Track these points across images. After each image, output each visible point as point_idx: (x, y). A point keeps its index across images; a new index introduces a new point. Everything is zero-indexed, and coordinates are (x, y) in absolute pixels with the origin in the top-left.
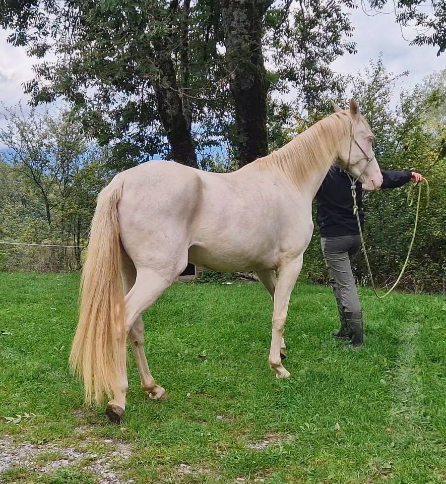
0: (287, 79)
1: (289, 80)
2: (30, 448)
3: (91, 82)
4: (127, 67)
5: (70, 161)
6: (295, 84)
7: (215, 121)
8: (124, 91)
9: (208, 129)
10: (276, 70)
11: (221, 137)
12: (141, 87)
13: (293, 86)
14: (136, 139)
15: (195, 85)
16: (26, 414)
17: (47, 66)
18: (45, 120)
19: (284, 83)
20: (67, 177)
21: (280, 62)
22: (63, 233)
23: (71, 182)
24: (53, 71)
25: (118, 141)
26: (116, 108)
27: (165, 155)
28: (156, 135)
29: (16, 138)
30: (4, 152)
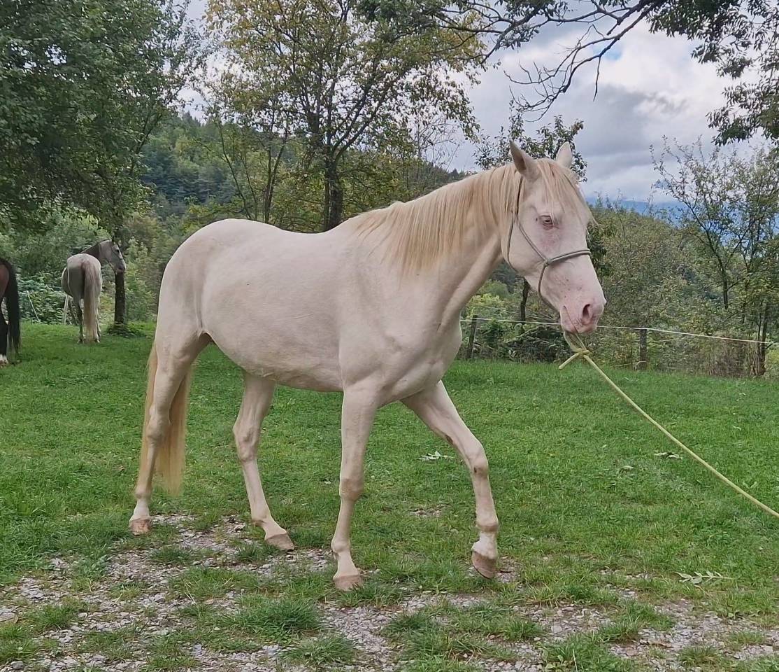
2: (718, 622)
5: (762, 222)
16: (708, 572)
17: (745, 89)
18: (732, 164)
20: (757, 245)
22: (743, 322)
23: (761, 251)
24: (753, 96)
29: (690, 188)
30: (671, 207)
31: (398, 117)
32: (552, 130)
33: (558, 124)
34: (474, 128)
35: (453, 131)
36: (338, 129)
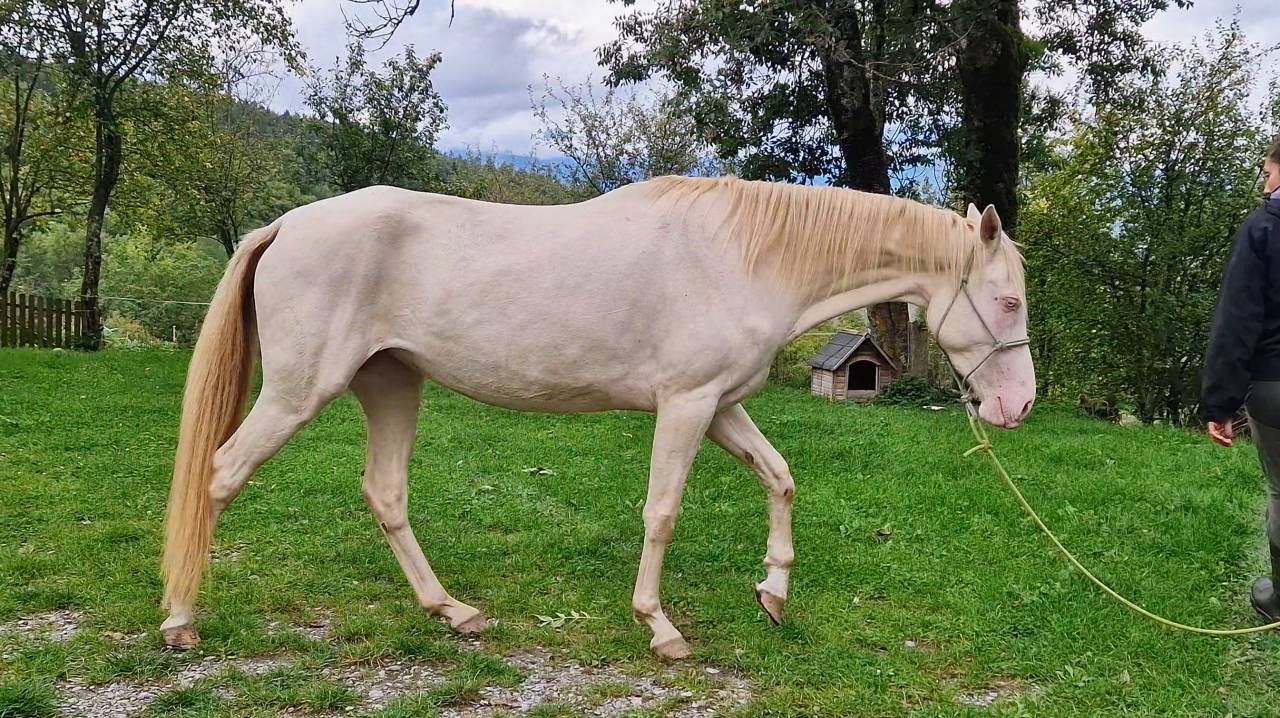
0: (1060, 50)
1: (1064, 53)
2: (579, 673)
3: (712, 48)
4: (776, 24)
6: (1074, 60)
7: (926, 121)
8: (769, 64)
9: (912, 134)
10: (1041, 34)
11: (934, 150)
12: (798, 58)
13: (1070, 63)
14: (784, 149)
15: (893, 56)
16: (573, 613)
17: (640, 19)
18: (630, 111)
19: (1054, 58)
21: (1050, 21)
24: (649, 27)
25: (754, 150)
26: (754, 94)
27: (834, 177)
28: (819, 143)
29: (579, 141)
30: (557, 163)
31: (196, 42)
32: (402, 63)
33: (410, 55)
34: (299, 58)
35: (274, 61)
36: (112, 53)
